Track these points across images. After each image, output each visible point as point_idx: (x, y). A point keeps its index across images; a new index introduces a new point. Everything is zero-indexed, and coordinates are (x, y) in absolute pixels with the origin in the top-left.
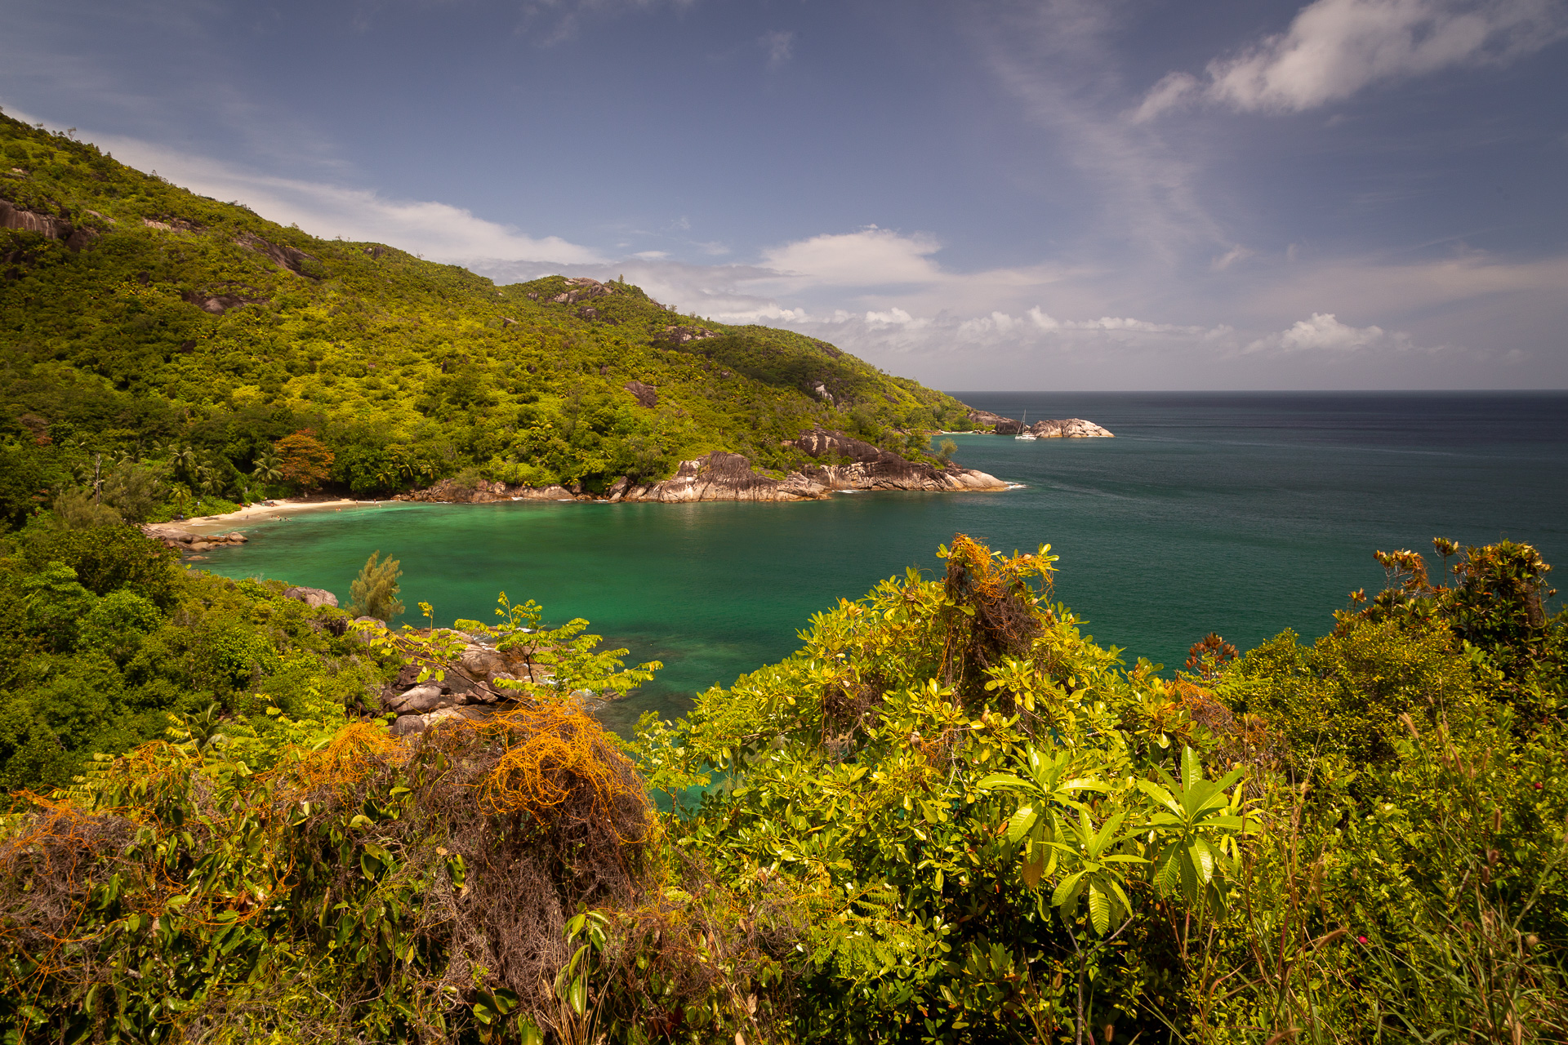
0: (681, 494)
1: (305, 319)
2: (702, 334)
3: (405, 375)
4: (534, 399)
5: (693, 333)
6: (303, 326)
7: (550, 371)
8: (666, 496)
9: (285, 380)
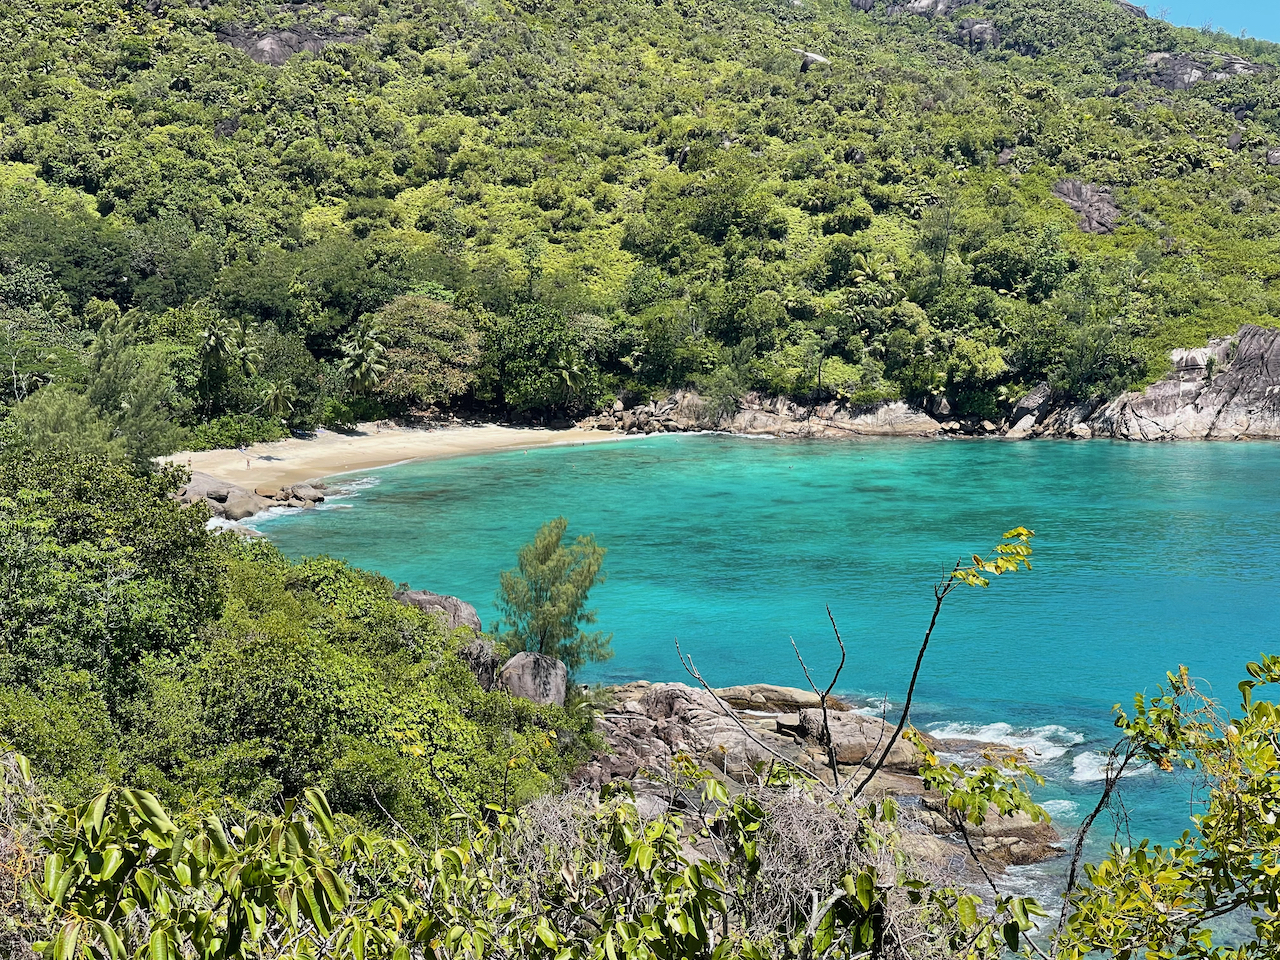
0: (1167, 421)
1: (428, 71)
2: (1228, 67)
3: (609, 178)
4: (859, 223)
5: (1206, 68)
6: (424, 86)
7: (892, 161)
8: (1133, 423)
9: (391, 193)
